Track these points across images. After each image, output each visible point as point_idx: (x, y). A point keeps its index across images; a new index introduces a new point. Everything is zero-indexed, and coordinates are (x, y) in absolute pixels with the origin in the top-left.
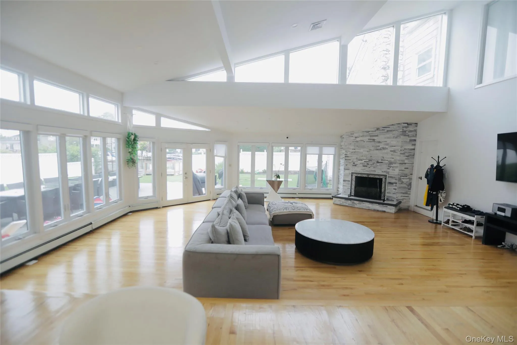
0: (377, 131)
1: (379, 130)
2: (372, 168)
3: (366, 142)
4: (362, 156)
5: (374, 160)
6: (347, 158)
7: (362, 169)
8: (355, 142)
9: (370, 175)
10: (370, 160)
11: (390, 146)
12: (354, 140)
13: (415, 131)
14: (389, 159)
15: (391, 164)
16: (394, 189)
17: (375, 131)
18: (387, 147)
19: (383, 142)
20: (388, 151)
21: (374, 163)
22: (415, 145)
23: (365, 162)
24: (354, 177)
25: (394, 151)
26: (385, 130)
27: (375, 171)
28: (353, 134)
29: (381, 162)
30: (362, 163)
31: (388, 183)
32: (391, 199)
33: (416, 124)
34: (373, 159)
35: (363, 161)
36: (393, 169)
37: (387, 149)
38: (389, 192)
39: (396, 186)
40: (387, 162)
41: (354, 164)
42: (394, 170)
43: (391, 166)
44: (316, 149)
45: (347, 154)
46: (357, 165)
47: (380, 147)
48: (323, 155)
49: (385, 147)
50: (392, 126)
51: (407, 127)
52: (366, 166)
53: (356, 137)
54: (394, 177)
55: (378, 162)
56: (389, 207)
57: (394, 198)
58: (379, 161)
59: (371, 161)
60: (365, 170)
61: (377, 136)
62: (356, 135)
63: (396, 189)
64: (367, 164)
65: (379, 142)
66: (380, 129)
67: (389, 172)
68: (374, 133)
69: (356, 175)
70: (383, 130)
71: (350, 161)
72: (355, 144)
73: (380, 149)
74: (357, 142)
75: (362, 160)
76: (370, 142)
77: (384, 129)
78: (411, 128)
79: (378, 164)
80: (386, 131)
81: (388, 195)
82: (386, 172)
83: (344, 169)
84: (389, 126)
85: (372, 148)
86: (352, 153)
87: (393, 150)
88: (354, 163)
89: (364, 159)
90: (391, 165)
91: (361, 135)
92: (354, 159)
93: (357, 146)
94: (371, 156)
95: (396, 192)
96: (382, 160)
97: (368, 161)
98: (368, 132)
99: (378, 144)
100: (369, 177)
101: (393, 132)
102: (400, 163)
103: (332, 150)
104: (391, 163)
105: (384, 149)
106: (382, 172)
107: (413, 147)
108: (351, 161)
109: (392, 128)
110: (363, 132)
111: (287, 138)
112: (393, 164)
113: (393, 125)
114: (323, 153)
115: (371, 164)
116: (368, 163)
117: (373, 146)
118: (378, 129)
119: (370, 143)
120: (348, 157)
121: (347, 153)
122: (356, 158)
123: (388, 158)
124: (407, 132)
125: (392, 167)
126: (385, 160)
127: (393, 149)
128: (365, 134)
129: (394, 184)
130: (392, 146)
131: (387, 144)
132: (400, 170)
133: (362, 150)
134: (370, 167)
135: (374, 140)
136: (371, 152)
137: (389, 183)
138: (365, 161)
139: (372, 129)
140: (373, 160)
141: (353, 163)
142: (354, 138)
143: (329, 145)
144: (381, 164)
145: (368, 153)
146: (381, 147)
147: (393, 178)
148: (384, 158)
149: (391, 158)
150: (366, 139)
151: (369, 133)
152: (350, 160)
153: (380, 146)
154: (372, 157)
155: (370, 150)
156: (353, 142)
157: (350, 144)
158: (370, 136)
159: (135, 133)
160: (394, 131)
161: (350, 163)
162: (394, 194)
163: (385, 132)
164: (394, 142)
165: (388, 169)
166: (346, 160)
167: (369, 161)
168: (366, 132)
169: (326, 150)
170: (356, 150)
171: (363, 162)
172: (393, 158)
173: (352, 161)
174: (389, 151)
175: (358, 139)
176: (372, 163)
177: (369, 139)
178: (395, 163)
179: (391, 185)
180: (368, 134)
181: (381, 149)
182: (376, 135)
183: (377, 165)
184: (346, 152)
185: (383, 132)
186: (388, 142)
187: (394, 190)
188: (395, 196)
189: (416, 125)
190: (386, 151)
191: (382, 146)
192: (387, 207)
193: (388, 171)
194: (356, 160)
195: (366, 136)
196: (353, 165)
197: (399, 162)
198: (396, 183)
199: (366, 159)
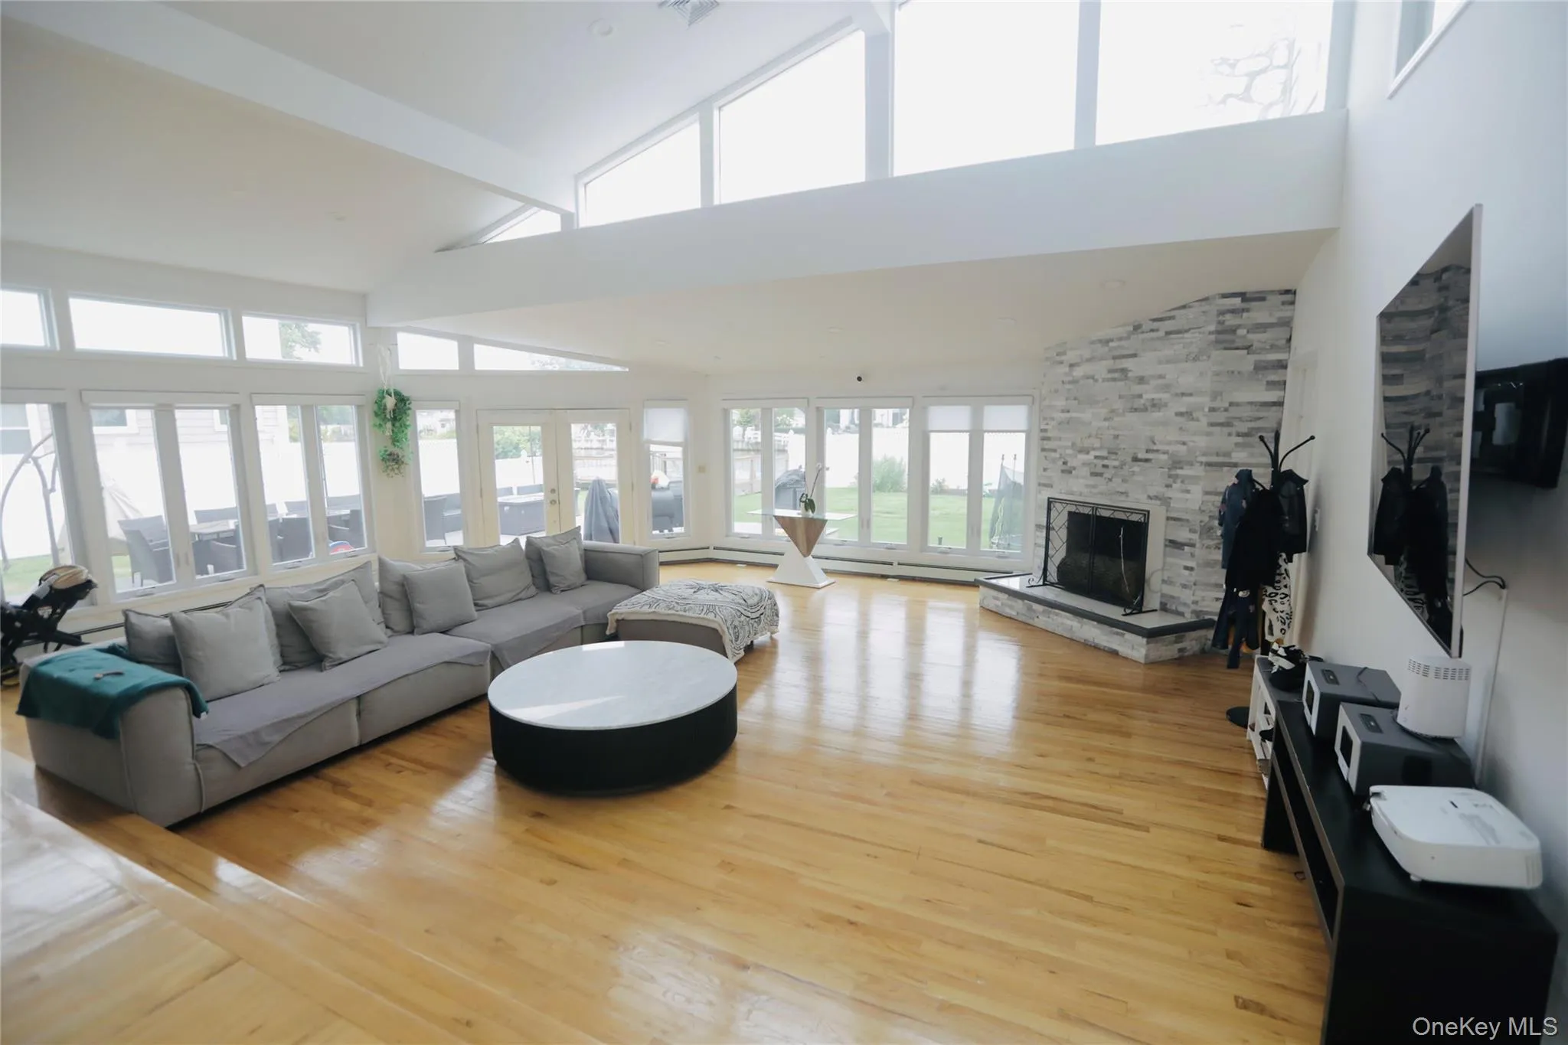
0: (1135, 336)
1: (1140, 331)
2: (1117, 485)
3: (1100, 380)
4: (1090, 436)
5: (1124, 449)
6: (1048, 445)
7: (1087, 486)
8: (1070, 382)
9: (1100, 510)
10: (1113, 452)
11: (1177, 395)
12: (1066, 374)
13: (1287, 323)
14: (1171, 448)
15: (1178, 466)
16: (1186, 568)
17: (1128, 338)
18: (1165, 396)
19: (1153, 377)
20: (1169, 413)
21: (1121, 467)
22: (1282, 385)
23: (1096, 457)
24: (1060, 520)
25: (1188, 415)
26: (1157, 330)
27: (1126, 494)
28: (1064, 353)
29: (1147, 460)
30: (1089, 464)
31: (1167, 543)
32: (1174, 608)
33: (1287, 292)
34: (1122, 446)
35: (1091, 457)
36: (1184, 487)
37: (1166, 405)
38: (1169, 577)
39: (1192, 555)
40: (1165, 457)
41: (1064, 467)
42: (1188, 492)
43: (1177, 476)
44: (960, 415)
45: (1045, 430)
46: (1074, 468)
47: (1142, 401)
48: (986, 434)
49: (1160, 399)
50: (1182, 311)
51: (1243, 310)
52: (1101, 475)
53: (1072, 366)
54: (1188, 521)
55: (1136, 459)
57: (1185, 604)
58: (1140, 456)
59: (1116, 454)
60: (1095, 491)
61: (1134, 355)
62: (1071, 356)
63: (1191, 569)
64: (1105, 466)
65: (1141, 380)
66: (1144, 328)
67: (1170, 498)
68: (1123, 343)
69: (1073, 509)
70: (1152, 330)
71: (1053, 455)
72: (1069, 390)
73: (1142, 407)
74: (1074, 382)
75: (1088, 453)
76: (1114, 380)
77: (1156, 325)
78: (1259, 314)
79: (1136, 469)
80: (1161, 333)
81: (1164, 592)
82: (1160, 499)
83: (1040, 484)
84: (1172, 313)
85: (1119, 405)
86: (1060, 424)
87: (1183, 410)
88: (1065, 463)
89: (1094, 449)
90: (1179, 472)
91: (1087, 354)
92: (1066, 448)
93: (1075, 399)
94: (1116, 437)
95: (1193, 579)
96: (1147, 451)
97: (1104, 453)
98: (1107, 342)
99: (1137, 389)
100: (1098, 514)
101: (1186, 335)
102: (1209, 464)
103: (1017, 415)
104: (1177, 463)
105: (1155, 405)
106: (1150, 497)
107: (1272, 396)
108: (1057, 455)
109: (1183, 319)
110: (1093, 343)
112: (1182, 468)
113: (1184, 307)
114: (985, 429)
115: (1115, 467)
116: (1106, 462)
117: (1120, 397)
118: (1137, 328)
119: (1113, 383)
120: (1048, 439)
121: (1047, 424)
122: (1070, 444)
123: (1169, 443)
124: (1241, 332)
125: (1179, 481)
126: (1157, 451)
127: (1182, 405)
128: (1102, 350)
129: (1186, 548)
130: (1183, 394)
131: (1166, 388)
132: (1207, 493)
133: (1087, 415)
134: (1112, 477)
135: (1124, 371)
136: (1116, 419)
137: (1171, 541)
138: (1098, 453)
139: (1120, 330)
140: (1120, 449)
141: (1061, 463)
142: (1067, 369)
143: (1004, 397)
144: (1147, 465)
145: (1106, 424)
146: (1147, 399)
147: (1182, 526)
148: (1155, 444)
149: (1178, 442)
150: (1100, 369)
151: (1111, 344)
152: (1055, 451)
153: (1145, 396)
154: (1120, 437)
155: (1113, 411)
156: (1063, 382)
157: (1056, 391)
158: (1114, 358)
159: (399, 389)
160: (1187, 331)
161: (1054, 461)
162: (1184, 586)
163: (1159, 339)
164: (1188, 377)
165: (1168, 486)
166: (1043, 450)
167: (1109, 453)
168: (1100, 341)
169: (996, 414)
170: (1074, 415)
171: (1093, 458)
172: (1184, 443)
173: (1061, 455)
174: (1173, 414)
175: (1078, 372)
176: (1116, 463)
177: (1110, 371)
178: (1191, 464)
179: (1176, 550)
180: (1106, 349)
181: (1145, 409)
182: (1133, 352)
183: (1133, 472)
184: (1045, 422)
185: (1152, 339)
186: (1167, 377)
187: (1187, 573)
188: (1186, 596)
189: (1289, 297)
190: (1157, 415)
191: (1149, 393)
192: (1123, 635)
193: (1169, 493)
194: (1069, 451)
195: (1102, 359)
196: (1063, 471)
197: (1204, 459)
198: (1193, 545)
199: (1101, 448)
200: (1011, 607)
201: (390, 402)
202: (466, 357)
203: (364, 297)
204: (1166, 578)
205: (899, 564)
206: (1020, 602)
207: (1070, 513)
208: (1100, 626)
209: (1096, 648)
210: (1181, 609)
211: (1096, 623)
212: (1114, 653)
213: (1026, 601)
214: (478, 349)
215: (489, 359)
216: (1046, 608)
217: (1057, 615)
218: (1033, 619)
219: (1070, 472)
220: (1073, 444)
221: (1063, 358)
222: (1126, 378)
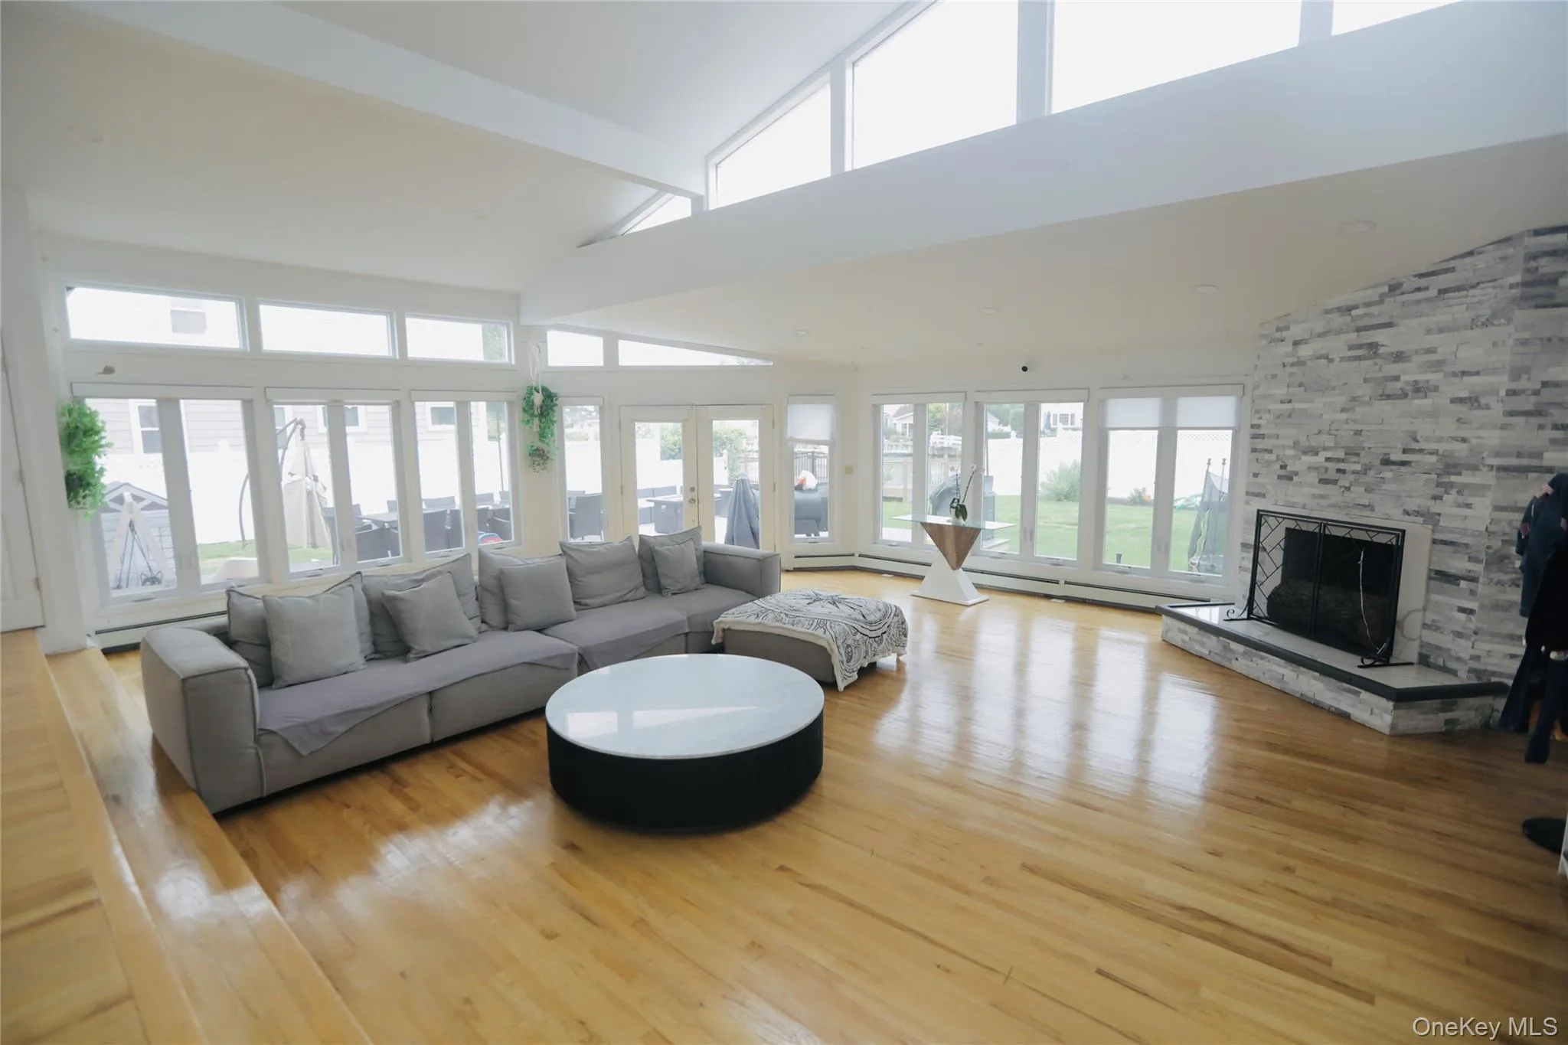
0: (1392, 299)
1: (1397, 292)
2: (1358, 494)
3: (1338, 360)
4: (1320, 432)
5: (1370, 448)
6: (1261, 444)
7: (1314, 496)
8: (1293, 365)
9: (1329, 527)
10: (1352, 453)
11: (1455, 374)
12: (1288, 355)
14: (1442, 447)
15: (1452, 470)
16: (1462, 610)
17: (1381, 302)
18: (1434, 377)
19: (1416, 352)
20: (1442, 399)
21: (1366, 469)
23: (1328, 459)
24: (1274, 537)
25: (1472, 401)
26: (1427, 289)
27: (1370, 507)
28: (1287, 328)
29: (1403, 463)
30: (1317, 468)
31: (1433, 575)
32: (1440, 662)
34: (1367, 445)
35: (1320, 459)
36: (1460, 499)
37: (1436, 389)
38: (1434, 621)
39: (1473, 593)
40: (1433, 459)
41: (1283, 472)
42: (1468, 506)
43: (1452, 485)
44: (1148, 409)
45: (1258, 426)
46: (1297, 474)
47: (1399, 385)
48: (1180, 432)
49: (1428, 382)
50: (1468, 260)
51: (1566, 250)
52: (1335, 482)
53: (1296, 343)
54: (1466, 545)
55: (1386, 462)
56: (1365, 695)
57: (1458, 659)
58: (1393, 458)
59: (1357, 455)
60: (1324, 502)
61: (1389, 325)
62: (1296, 331)
63: (1471, 612)
64: (1339, 471)
65: (1399, 357)
66: (1405, 288)
67: (1439, 514)
68: (1375, 310)
69: (1292, 525)
70: (1419, 289)
71: (1267, 456)
72: (1291, 375)
73: (1400, 392)
74: (1300, 363)
75: (1317, 454)
76: (1359, 358)
77: (1423, 282)
79: (1387, 474)
80: (1433, 293)
81: (1425, 639)
82: (1422, 516)
83: (1247, 493)
84: (1451, 264)
85: (1364, 391)
86: (1278, 417)
87: (1465, 394)
88: (1283, 467)
89: (1325, 449)
90: (1454, 479)
91: (1319, 326)
92: (1284, 447)
93: (1300, 385)
94: (1358, 433)
95: (1472, 626)
96: (1405, 451)
97: (1341, 454)
98: (1349, 309)
99: (1392, 369)
100: (1327, 532)
101: (1471, 292)
103: (1223, 408)
104: (1450, 467)
105: (1419, 389)
106: (1407, 513)
108: (1273, 457)
109: (1465, 271)
110: (1327, 312)
111: (1025, 369)
112: (1460, 474)
113: (1471, 253)
114: (1179, 425)
115: (1354, 472)
116: (1341, 466)
117: (1366, 381)
118: (1394, 288)
119: (1356, 363)
120: (1262, 436)
121: (1260, 418)
122: (1292, 443)
123: (1441, 440)
125: (1454, 492)
126: (1421, 451)
127: (1463, 387)
128: (1338, 320)
129: (1463, 583)
130: (1464, 373)
131: (1437, 366)
132: (1499, 509)
133: (1317, 404)
134: (1351, 485)
135: (1373, 347)
136: (1358, 409)
137: (1438, 572)
138: (1329, 454)
139: (1369, 292)
140: (1364, 448)
141: (1278, 466)
142: (1290, 349)
143: (1204, 386)
144: (1403, 469)
145: (1344, 416)
146: (1407, 383)
147: (1456, 552)
148: (1418, 441)
149: (1454, 439)
150: (1338, 345)
151: (1354, 313)
152: (1270, 452)
153: (1403, 378)
154: (1363, 433)
155: (1354, 399)
156: (1284, 365)
157: (1274, 376)
158: (1358, 330)
159: (546, 385)
160: (1473, 287)
161: (1269, 463)
162: (1458, 635)
163: (1428, 300)
164: (1473, 349)
165: (1435, 498)
166: (1254, 450)
167: (1346, 454)
168: (1339, 309)
169: (1190, 407)
170: (1298, 406)
171: (1323, 460)
172: (1464, 440)
173: (1278, 456)
174: (1448, 401)
175: (1305, 351)
176: (1358, 467)
177: (1351, 348)
178: (1474, 468)
179: (1446, 586)
180: (1348, 318)
181: (1404, 395)
182: (1387, 320)
183: (1383, 478)
184: (1258, 416)
185: (1418, 302)
186: (1440, 350)
187: (1463, 616)
188: (1463, 648)
190: (1431, 400)
191: (1410, 373)
192: (1357, 694)
193: (1436, 507)
194: (1290, 452)
195: (1339, 332)
196: (1280, 477)
197: (1495, 462)
198: (1474, 580)
199: (1335, 447)
200: (1203, 644)
201: (538, 398)
202: (611, 352)
203: (516, 297)
204: (1428, 622)
205: (1066, 583)
206: (1214, 638)
207: (1288, 530)
208: (1323, 678)
209: (1317, 706)
210: (1452, 665)
211: (1317, 674)
212: (1345, 717)
213: (1221, 638)
214: (622, 344)
215: (634, 354)
216: (1248, 648)
217: (1262, 658)
218: (1230, 660)
219: (1290, 478)
220: (1296, 443)
221: (1285, 334)
222: (1376, 354)
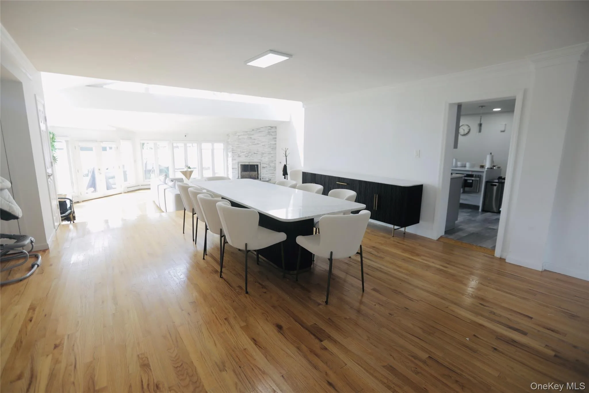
3: (246, 139)
4: (244, 149)
5: (252, 152)
6: (234, 151)
7: (244, 159)
8: (238, 139)
10: (249, 152)
13: (276, 132)
17: (251, 132)
19: (257, 139)
21: (252, 155)
22: (275, 141)
23: (246, 153)
24: (240, 166)
25: (264, 145)
27: (253, 160)
28: (237, 133)
29: (257, 153)
30: (244, 155)
31: (262, 167)
33: (276, 127)
35: (245, 153)
38: (263, 173)
39: (267, 169)
40: (260, 153)
41: (238, 156)
42: (265, 158)
43: (263, 156)
44: (209, 145)
48: (215, 150)
50: (262, 128)
51: (271, 129)
52: (247, 157)
53: (239, 136)
55: (255, 153)
57: (267, 177)
60: (246, 160)
61: (253, 135)
63: (267, 171)
64: (248, 155)
65: (254, 139)
66: (255, 130)
69: (241, 164)
72: (238, 141)
74: (240, 139)
77: (257, 130)
78: (273, 130)
79: (255, 155)
81: (262, 175)
82: (260, 160)
83: (232, 160)
84: (260, 128)
85: (250, 144)
86: (236, 147)
89: (245, 152)
91: (242, 134)
93: (240, 142)
94: (250, 149)
95: (267, 173)
96: (257, 152)
97: (248, 153)
98: (247, 132)
99: (254, 141)
102: (268, 154)
103: (221, 144)
104: (263, 154)
105: (258, 144)
106: (258, 160)
107: (274, 143)
108: (236, 154)
110: (243, 132)
111: (185, 136)
114: (215, 148)
115: (250, 155)
117: (250, 142)
118: (253, 130)
119: (249, 140)
123: (261, 150)
124: (271, 133)
127: (263, 144)
129: (266, 168)
130: (263, 142)
131: (260, 141)
132: (269, 158)
133: (243, 145)
134: (250, 157)
135: (251, 138)
136: (250, 146)
139: (249, 130)
142: (238, 136)
143: (219, 141)
145: (248, 147)
147: (265, 164)
148: (258, 150)
150: (246, 137)
157: (235, 141)
158: (248, 135)
160: (263, 132)
163: (258, 132)
164: (264, 139)
168: (245, 132)
169: (217, 145)
170: (239, 145)
172: (264, 150)
174: (261, 145)
177: (248, 137)
178: (266, 154)
179: (264, 168)
181: (256, 144)
182: (252, 134)
185: (256, 132)
186: (260, 139)
188: (267, 176)
189: (275, 128)
190: (259, 145)
191: (256, 142)
193: (262, 159)
194: (239, 153)
195: (245, 135)
196: (238, 157)
197: (268, 153)
198: (267, 167)
199: (247, 152)
210: (266, 178)
219: (240, 156)
220: (240, 151)
221: (237, 134)
222: (251, 139)
